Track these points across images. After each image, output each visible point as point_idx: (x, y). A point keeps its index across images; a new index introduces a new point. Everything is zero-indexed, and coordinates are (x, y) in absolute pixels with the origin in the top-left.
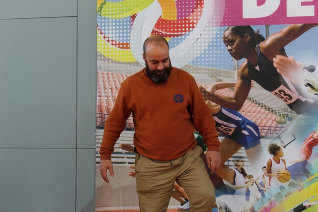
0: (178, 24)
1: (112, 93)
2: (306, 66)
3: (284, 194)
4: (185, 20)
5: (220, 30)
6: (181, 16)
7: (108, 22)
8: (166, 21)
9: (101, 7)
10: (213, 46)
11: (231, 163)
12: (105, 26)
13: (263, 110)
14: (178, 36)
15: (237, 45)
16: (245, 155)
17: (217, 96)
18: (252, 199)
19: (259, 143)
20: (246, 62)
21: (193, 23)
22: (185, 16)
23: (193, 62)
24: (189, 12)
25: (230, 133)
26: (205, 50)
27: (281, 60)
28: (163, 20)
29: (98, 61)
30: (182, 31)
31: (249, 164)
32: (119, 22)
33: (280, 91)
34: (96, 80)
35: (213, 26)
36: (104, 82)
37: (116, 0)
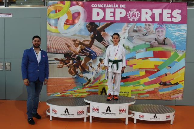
0: (72, 21)
1: (52, 42)
3: (103, 73)
4: (75, 20)
5: (85, 23)
6: (74, 19)
8: (69, 20)
9: (48, 15)
10: (83, 28)
11: (88, 64)
12: (50, 21)
13: (98, 48)
14: (72, 25)
15: (90, 28)
16: (92, 62)
17: (84, 44)
18: (94, 74)
19: (96, 58)
20: (93, 34)
21: (77, 21)
22: (75, 19)
23: (77, 33)
24: (76, 17)
26: (81, 29)
27: (103, 33)
28: (68, 20)
29: (47, 32)
30: (74, 23)
31: (93, 64)
32: (54, 20)
33: (103, 43)
34: (47, 38)
35: (83, 22)
36: (49, 38)
37: (53, 13)
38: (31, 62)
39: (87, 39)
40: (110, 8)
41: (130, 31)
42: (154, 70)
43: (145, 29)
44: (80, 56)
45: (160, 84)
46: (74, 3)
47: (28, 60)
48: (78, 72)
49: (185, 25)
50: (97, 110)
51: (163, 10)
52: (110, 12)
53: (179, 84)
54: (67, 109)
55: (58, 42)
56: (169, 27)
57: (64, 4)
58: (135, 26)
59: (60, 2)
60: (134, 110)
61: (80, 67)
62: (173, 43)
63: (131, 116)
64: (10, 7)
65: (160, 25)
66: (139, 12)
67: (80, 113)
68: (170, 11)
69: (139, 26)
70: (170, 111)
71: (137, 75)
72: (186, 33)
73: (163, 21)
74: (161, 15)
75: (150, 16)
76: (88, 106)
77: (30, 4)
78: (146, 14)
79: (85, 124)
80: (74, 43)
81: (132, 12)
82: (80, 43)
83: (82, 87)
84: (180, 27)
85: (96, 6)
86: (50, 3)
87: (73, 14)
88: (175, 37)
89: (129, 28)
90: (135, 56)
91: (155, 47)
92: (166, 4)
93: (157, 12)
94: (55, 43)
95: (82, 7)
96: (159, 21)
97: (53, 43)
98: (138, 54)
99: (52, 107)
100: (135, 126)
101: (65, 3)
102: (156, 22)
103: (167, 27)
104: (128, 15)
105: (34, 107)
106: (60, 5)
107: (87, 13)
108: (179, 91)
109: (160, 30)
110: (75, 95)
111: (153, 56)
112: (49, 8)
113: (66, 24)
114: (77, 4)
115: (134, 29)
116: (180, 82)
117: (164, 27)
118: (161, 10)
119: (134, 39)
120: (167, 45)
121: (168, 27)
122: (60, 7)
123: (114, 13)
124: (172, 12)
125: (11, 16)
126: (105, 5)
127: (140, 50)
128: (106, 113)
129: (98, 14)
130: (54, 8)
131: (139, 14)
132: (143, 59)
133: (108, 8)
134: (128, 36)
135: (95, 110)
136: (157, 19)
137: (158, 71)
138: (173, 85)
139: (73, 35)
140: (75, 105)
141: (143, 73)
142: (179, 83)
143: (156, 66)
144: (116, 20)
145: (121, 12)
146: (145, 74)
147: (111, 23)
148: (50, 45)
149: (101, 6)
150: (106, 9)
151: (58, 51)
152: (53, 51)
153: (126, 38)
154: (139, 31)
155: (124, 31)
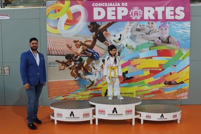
0: (73, 21)
1: (52, 44)
2: (113, 35)
4: (75, 20)
7: (50, 20)
8: (69, 20)
9: (48, 15)
12: (49, 22)
13: (100, 49)
14: (73, 25)
15: (92, 28)
18: (97, 76)
19: (99, 59)
20: (95, 34)
21: (78, 21)
23: (78, 33)
24: (77, 17)
25: (90, 56)
26: (82, 30)
27: (106, 33)
28: (68, 20)
29: (47, 33)
30: (74, 23)
31: (96, 65)
32: (54, 20)
33: (105, 43)
34: (47, 40)
35: (84, 22)
36: (49, 40)
37: (52, 13)
39: (89, 39)
40: (111, 6)
41: (133, 30)
42: (158, 70)
43: (148, 28)
44: (82, 57)
45: (165, 83)
46: (74, 2)
48: (80, 74)
49: (189, 23)
50: (103, 112)
51: (166, 7)
52: (112, 11)
53: (184, 83)
54: (72, 112)
55: (59, 44)
56: (173, 25)
58: (138, 24)
59: (60, 2)
60: (140, 111)
64: (7, 8)
65: (163, 23)
66: (142, 11)
67: (85, 116)
68: (172, 8)
69: (142, 25)
70: (176, 110)
71: (141, 76)
72: (190, 30)
73: (166, 19)
74: (164, 13)
75: (153, 14)
76: (93, 108)
77: (28, 4)
78: (149, 12)
79: (91, 127)
80: (75, 44)
81: (135, 10)
82: (82, 44)
83: (85, 89)
85: (97, 5)
86: (49, 3)
87: (74, 13)
88: (179, 35)
89: (132, 27)
90: (139, 56)
91: (159, 45)
93: (160, 10)
94: (55, 44)
95: (83, 6)
96: (162, 19)
97: (54, 44)
98: (142, 53)
100: (142, 126)
101: (64, 3)
102: (159, 20)
103: (170, 25)
104: (130, 14)
106: (59, 5)
107: (87, 13)
108: (184, 90)
109: (164, 28)
110: (78, 98)
111: (157, 55)
112: (48, 8)
113: (67, 25)
114: (78, 4)
115: (137, 28)
116: (185, 81)
117: (167, 24)
118: (164, 7)
119: (137, 38)
120: (170, 43)
121: (171, 25)
123: (116, 11)
124: (175, 9)
125: (8, 18)
126: (106, 4)
127: (143, 49)
128: (113, 115)
129: (99, 13)
130: (54, 8)
131: (142, 12)
132: (147, 58)
133: (109, 7)
134: (131, 35)
135: (101, 112)
136: (160, 17)
137: (163, 70)
138: (178, 84)
139: (74, 36)
140: (80, 108)
141: (147, 73)
143: (161, 65)
144: (118, 19)
145: (123, 11)
146: (149, 73)
147: (113, 22)
148: (51, 47)
149: (103, 4)
150: (108, 8)
151: (59, 53)
152: (53, 53)
153: (129, 37)
154: (142, 30)
155: (127, 30)
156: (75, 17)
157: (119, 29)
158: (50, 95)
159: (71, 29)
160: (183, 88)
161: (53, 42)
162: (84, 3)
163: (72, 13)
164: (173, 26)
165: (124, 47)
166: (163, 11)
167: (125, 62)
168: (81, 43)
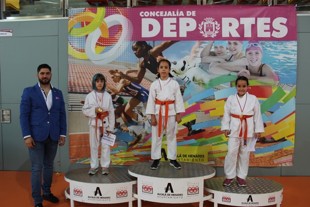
0: (109, 40)
1: (76, 75)
2: (173, 62)
4: (113, 38)
5: (131, 43)
6: (111, 36)
7: (74, 39)
8: (103, 38)
9: (70, 31)
10: (127, 51)
11: (135, 110)
12: (72, 41)
14: (109, 46)
15: (139, 51)
16: (143, 106)
17: (129, 76)
18: (146, 127)
20: (143, 60)
21: (117, 39)
22: (113, 36)
23: (117, 59)
24: (115, 34)
25: (135, 95)
26: (123, 53)
27: (160, 58)
28: (101, 38)
29: (69, 59)
30: (111, 43)
31: (144, 110)
34: (68, 69)
35: (127, 41)
36: (72, 69)
37: (78, 27)
38: (36, 108)
39: (133, 69)
40: (170, 17)
41: (205, 54)
43: (228, 51)
44: (122, 97)
46: (111, 10)
47: (31, 106)
48: (119, 123)
49: (295, 43)
50: (149, 190)
51: (258, 18)
52: (171, 24)
53: (286, 140)
54: (98, 188)
55: (87, 75)
56: (268, 47)
57: (96, 13)
58: (212, 45)
59: (89, 9)
60: (213, 189)
61: (123, 115)
62: (276, 73)
63: (208, 198)
65: (253, 44)
66: (218, 23)
67: (120, 194)
68: (268, 20)
69: (218, 46)
70: (274, 188)
72: (296, 55)
73: (258, 36)
74: (254, 27)
75: (236, 30)
76: (134, 182)
77: (42, 14)
78: (229, 26)
80: (113, 76)
81: (207, 23)
82: (122, 76)
83: (126, 148)
84: (286, 46)
85: (147, 14)
86: (72, 12)
87: (111, 28)
88: (278, 63)
89: (203, 49)
90: (214, 96)
92: (262, 9)
93: (248, 22)
94: (81, 76)
95: (125, 16)
96: (250, 36)
97: (79, 76)
98: (219, 91)
99: (74, 184)
101: (96, 11)
102: (247, 39)
103: (264, 46)
104: (200, 29)
105: (44, 184)
106: (88, 15)
107: (132, 26)
108: (286, 151)
109: (254, 52)
110: (116, 162)
112: (71, 19)
113: (99, 45)
114: (117, 12)
115: (211, 51)
116: (288, 137)
117: (259, 46)
118: (254, 18)
119: (211, 67)
120: (265, 76)
121: (266, 46)
122: (89, 17)
123: (177, 24)
124: (272, 21)
125: (10, 34)
126: (162, 13)
127: (221, 85)
128: (166, 195)
129: (151, 28)
130: (80, 19)
131: (219, 26)
133: (167, 17)
134: (201, 63)
135: (146, 190)
136: (248, 34)
138: (276, 141)
139: (111, 63)
142: (286, 138)
144: (180, 36)
145: (188, 24)
147: (173, 41)
148: (74, 80)
149: (157, 14)
150: (164, 19)
151: (87, 90)
152: (78, 89)
153: (197, 65)
154: (218, 54)
155: (194, 55)
156: (113, 34)
157: (182, 52)
158: (72, 156)
159: (105, 52)
160: (284, 149)
161: (79, 73)
162: (127, 12)
163: (109, 26)
164: (269, 49)
165: (190, 82)
166: (252, 25)
167: (191, 105)
168: (121, 74)
